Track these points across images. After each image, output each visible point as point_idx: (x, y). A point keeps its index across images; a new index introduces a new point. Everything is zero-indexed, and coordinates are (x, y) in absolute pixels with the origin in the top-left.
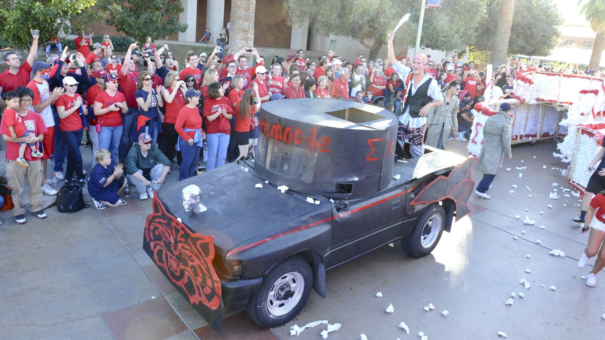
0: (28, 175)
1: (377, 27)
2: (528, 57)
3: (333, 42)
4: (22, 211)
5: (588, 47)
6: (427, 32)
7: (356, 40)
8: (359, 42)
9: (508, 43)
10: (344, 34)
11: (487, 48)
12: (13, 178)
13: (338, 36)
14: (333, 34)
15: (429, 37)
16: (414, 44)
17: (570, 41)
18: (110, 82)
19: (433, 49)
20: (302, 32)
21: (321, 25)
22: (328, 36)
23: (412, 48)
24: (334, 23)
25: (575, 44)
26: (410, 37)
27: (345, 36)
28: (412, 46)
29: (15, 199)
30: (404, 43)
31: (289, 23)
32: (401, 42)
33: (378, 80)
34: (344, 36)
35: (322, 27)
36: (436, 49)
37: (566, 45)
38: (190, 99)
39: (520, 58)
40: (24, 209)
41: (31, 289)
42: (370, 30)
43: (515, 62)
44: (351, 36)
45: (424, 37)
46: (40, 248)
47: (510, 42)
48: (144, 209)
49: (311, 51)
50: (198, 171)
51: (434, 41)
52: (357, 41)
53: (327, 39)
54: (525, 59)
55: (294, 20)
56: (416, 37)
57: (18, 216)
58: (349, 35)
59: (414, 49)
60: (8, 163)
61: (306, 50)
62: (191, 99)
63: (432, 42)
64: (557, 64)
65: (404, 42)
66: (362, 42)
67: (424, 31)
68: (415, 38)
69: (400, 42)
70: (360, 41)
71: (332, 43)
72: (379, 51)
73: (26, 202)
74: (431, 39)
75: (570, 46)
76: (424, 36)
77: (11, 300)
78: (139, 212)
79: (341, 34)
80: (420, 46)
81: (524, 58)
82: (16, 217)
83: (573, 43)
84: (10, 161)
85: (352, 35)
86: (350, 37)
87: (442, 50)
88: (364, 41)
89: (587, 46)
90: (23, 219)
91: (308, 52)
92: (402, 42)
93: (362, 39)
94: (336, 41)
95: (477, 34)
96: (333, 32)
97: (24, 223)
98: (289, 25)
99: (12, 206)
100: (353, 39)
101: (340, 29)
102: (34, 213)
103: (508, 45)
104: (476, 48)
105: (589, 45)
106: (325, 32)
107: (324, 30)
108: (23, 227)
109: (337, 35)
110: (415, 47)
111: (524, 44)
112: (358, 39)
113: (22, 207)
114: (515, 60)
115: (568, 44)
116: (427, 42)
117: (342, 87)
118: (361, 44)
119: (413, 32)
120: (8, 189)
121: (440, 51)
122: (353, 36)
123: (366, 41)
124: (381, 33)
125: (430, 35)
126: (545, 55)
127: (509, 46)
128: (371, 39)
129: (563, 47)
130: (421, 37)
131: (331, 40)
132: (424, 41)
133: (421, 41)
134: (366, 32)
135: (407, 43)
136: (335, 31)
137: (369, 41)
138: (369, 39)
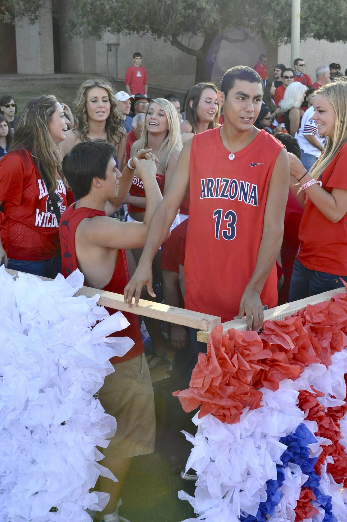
1: (204, 5)
3: (113, 48)
6: (314, 4)
7: (163, 38)
8: (169, 43)
10: (134, 29)
13: (121, 34)
14: (109, 31)
15: (319, 16)
16: (289, 35)
19: (332, 41)
20: (40, 34)
21: (80, 13)
22: (100, 38)
23: (286, 43)
24: (107, 7)
26: (279, 20)
27: (138, 33)
28: (286, 38)
30: (267, 34)
31: (7, 15)
34: (135, 32)
35: (83, 17)
36: (339, 40)
42: (189, 16)
45: (309, 16)
49: (66, 72)
51: (331, 22)
52: (165, 41)
53: (98, 43)
55: (16, 6)
56: (291, 19)
58: (143, 29)
59: (289, 45)
61: (53, 72)
63: (326, 26)
65: (267, 32)
66: (175, 43)
70: (171, 39)
71: (111, 50)
72: (215, 58)
74: (324, 19)
76: (308, 14)
79: (128, 28)
80: (303, 37)
85: (151, 28)
86: (150, 33)
88: (179, 39)
91: (59, 76)
93: (175, 36)
94: (118, 44)
96: (108, 26)
98: (9, 21)
100: (156, 36)
101: (124, 18)
106: (90, 28)
107: (89, 23)
109: (119, 31)
110: (290, 42)
112: (165, 36)
116: (317, 27)
118: (174, 47)
119: (283, 8)
122: (154, 31)
123: (184, 39)
124: (214, 19)
125: (320, 10)
128: (196, 34)
130: (301, 19)
131: (108, 45)
132: (309, 26)
133: (303, 27)
134: (182, 19)
135: (274, 33)
136: (113, 23)
137: (190, 38)
138: (190, 34)
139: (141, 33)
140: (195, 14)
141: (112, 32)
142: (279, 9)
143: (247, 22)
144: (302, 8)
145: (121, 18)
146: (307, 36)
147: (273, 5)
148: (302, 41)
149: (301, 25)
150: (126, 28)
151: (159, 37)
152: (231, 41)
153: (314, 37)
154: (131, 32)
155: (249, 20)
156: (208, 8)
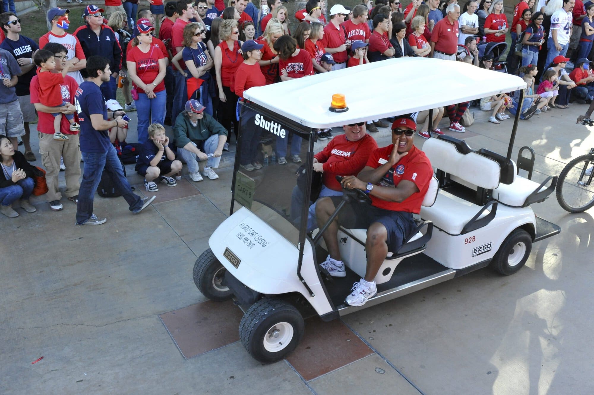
0: (65, 151)
4: (58, 196)
12: (49, 155)
18: (142, 34)
29: (50, 181)
33: (498, 20)
38: (250, 53)
40: (59, 193)
41: (75, 285)
46: (81, 238)
48: (200, 193)
50: (263, 145)
57: (53, 201)
60: (42, 137)
62: (252, 54)
73: (62, 184)
77: (54, 297)
78: (194, 196)
82: (50, 203)
84: (44, 134)
90: (60, 205)
97: (60, 210)
99: (46, 189)
102: (72, 198)
108: (60, 215)
113: (57, 191)
120: (39, 170)
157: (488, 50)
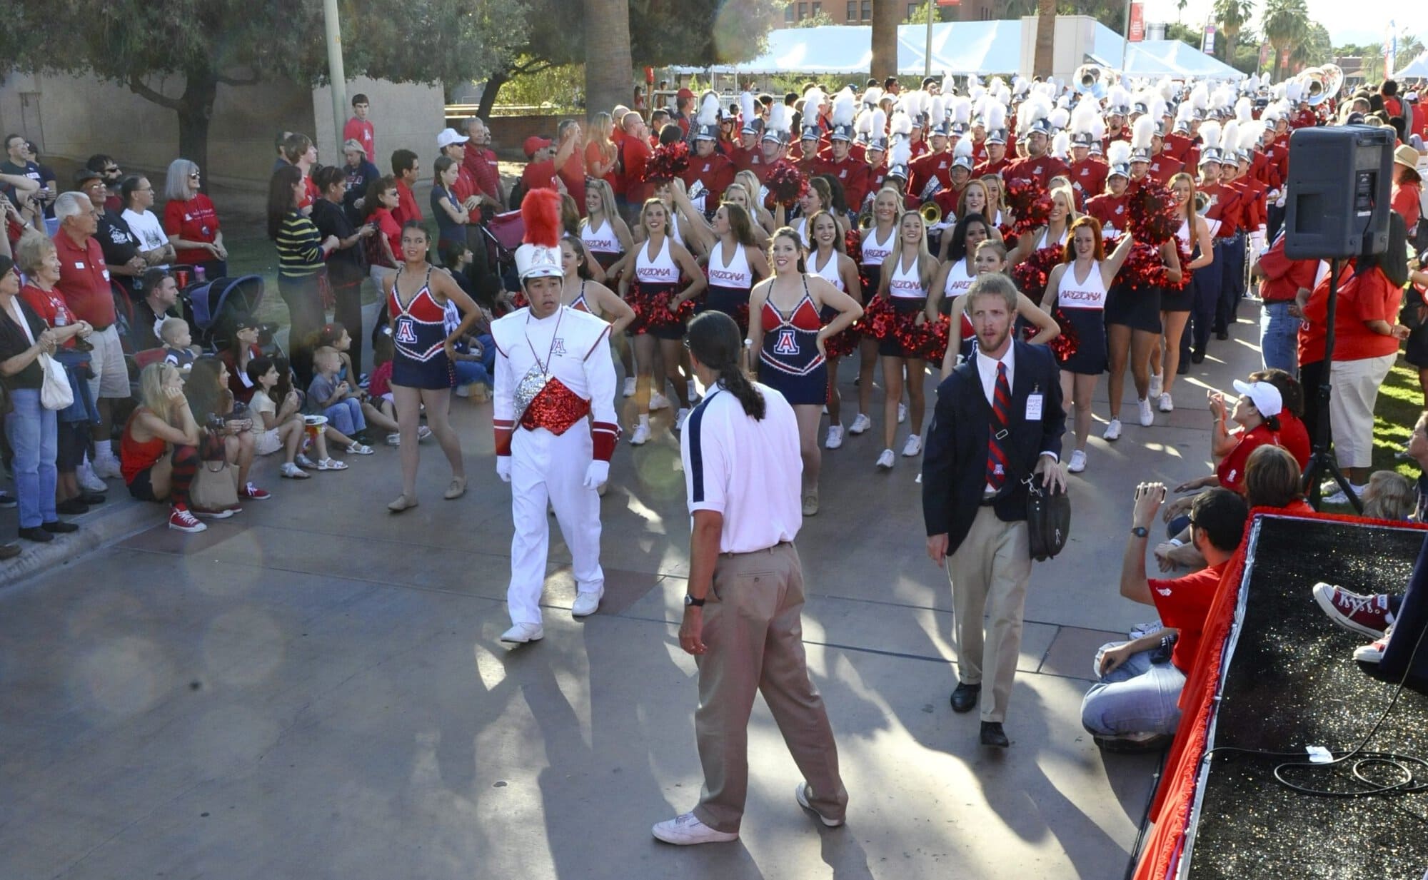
1: (178, 21)
2: (701, 70)
3: (31, 100)
5: (863, 17)
7: (115, 80)
8: (126, 87)
9: (627, 32)
10: (62, 65)
11: (572, 58)
13: (40, 75)
14: (18, 69)
15: (373, 40)
16: (327, 71)
17: (810, 5)
19: (396, 80)
23: (323, 85)
24: (9, 28)
25: (824, 14)
26: (307, 47)
27: (70, 71)
28: (322, 77)
30: (289, 70)
32: (279, 70)
34: (65, 71)
36: (407, 79)
37: (801, 18)
39: (679, 78)
42: (155, 40)
43: (665, 91)
44: (91, 69)
45: (355, 41)
47: (633, 27)
51: (392, 51)
52: (120, 85)
54: (694, 78)
58: (79, 64)
59: (327, 87)
63: (387, 58)
64: (788, 84)
65: (289, 65)
66: (137, 87)
67: (349, 22)
68: (324, 49)
69: (275, 69)
70: (130, 81)
72: (210, 112)
74: (380, 46)
75: (811, 20)
76: (354, 37)
79: (51, 64)
80: (348, 74)
81: (690, 76)
83: (818, 10)
85: (93, 62)
86: (91, 73)
87: (428, 79)
88: (144, 80)
89: (859, 13)
92: (283, 67)
93: (136, 75)
94: (39, 94)
95: (530, 8)
96: (16, 60)
100: (102, 77)
101: (42, 46)
103: (629, 38)
104: (536, 61)
105: (863, 12)
109: (36, 70)
110: (330, 82)
111: (679, 29)
112: (119, 76)
114: (666, 87)
115: (805, 15)
116: (371, 58)
117: (80, 265)
118: (136, 95)
119: (311, 28)
121: (423, 86)
122: (98, 69)
123: (152, 81)
124: (198, 45)
125: (372, 31)
126: (747, 58)
127: (632, 43)
128: (171, 72)
129: (793, 26)
130: (343, 44)
131: (21, 94)
132: (357, 57)
133: (349, 58)
134: (142, 46)
135: (301, 67)
136: (22, 54)
137: (163, 79)
138: (162, 72)
139: (76, 71)
140: (164, 36)
141: (24, 70)
142: (304, 27)
143: (254, 50)
144: (342, 26)
145: (37, 47)
146: (356, 73)
147: (296, 21)
148: (349, 80)
149: (344, 55)
150: (47, 64)
151: (108, 79)
152: (233, 83)
153: (367, 75)
154: (58, 70)
155: (258, 48)
156: (186, 27)
157: (217, 302)
